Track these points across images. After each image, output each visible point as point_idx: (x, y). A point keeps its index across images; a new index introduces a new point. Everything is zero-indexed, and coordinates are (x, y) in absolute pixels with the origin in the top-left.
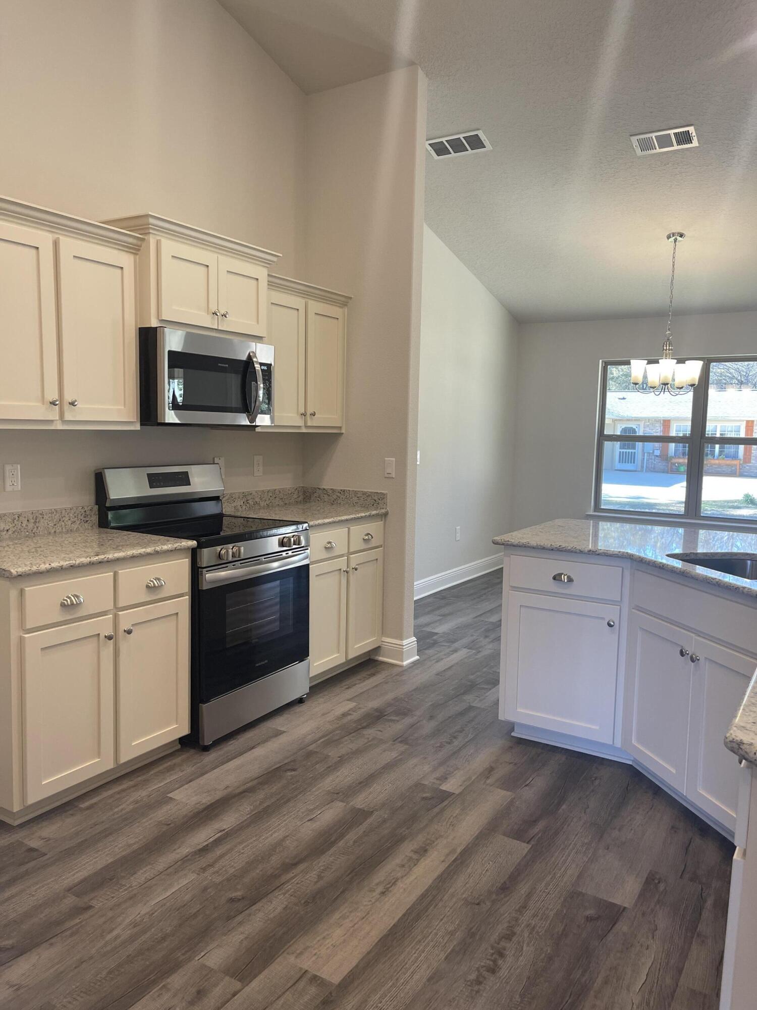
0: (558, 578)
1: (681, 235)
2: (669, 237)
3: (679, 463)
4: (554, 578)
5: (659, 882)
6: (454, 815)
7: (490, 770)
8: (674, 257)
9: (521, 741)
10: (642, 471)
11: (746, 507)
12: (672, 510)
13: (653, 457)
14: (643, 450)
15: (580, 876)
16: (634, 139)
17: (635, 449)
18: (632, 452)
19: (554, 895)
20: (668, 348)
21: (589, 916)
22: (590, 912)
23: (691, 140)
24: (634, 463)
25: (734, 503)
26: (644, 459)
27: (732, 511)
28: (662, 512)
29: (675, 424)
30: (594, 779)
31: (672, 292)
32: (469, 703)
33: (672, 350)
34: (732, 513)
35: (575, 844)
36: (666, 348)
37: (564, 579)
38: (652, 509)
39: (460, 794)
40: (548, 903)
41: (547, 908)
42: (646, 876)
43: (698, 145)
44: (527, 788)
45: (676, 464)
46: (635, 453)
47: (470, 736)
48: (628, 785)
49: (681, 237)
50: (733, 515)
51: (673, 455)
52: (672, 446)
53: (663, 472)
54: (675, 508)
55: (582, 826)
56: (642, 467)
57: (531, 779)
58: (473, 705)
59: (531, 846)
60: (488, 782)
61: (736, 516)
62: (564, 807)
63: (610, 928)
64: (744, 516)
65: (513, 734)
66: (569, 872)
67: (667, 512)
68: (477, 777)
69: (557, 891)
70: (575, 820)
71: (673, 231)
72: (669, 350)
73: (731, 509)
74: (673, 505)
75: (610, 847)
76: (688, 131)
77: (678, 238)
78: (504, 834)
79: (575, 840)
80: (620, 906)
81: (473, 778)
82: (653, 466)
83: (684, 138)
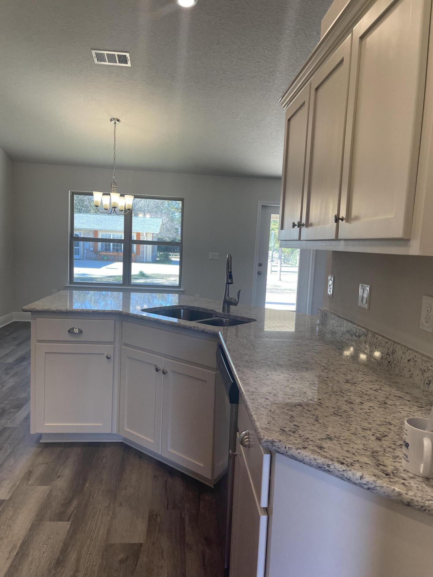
0: (71, 331)
1: (118, 121)
2: (111, 120)
3: (103, 255)
4: (69, 331)
5: (156, 517)
6: (9, 517)
7: (29, 474)
8: (115, 133)
9: (47, 445)
10: (83, 259)
11: (141, 278)
12: (104, 281)
13: (89, 252)
14: (84, 247)
15: (109, 531)
16: (94, 52)
17: (79, 247)
18: (77, 249)
19: (95, 553)
20: (114, 186)
21: (121, 560)
22: (121, 556)
23: (127, 62)
24: (79, 255)
25: (135, 276)
26: (84, 252)
27: (135, 281)
28: (99, 282)
29: (100, 233)
30: (102, 458)
31: (115, 153)
32: (3, 425)
33: (116, 188)
34: (135, 282)
35: (100, 510)
36: (113, 186)
37: (76, 330)
38: (93, 281)
39: (11, 498)
40: (92, 561)
41: (93, 566)
42: (148, 516)
43: (130, 66)
44: (59, 479)
45: (102, 256)
46: (79, 249)
47: (9, 451)
48: (123, 456)
49: (118, 122)
50: (136, 283)
51: (100, 250)
52: (100, 244)
53: (95, 260)
54: (105, 280)
55: (102, 495)
56: (84, 257)
57: (60, 471)
58: (6, 426)
59: (71, 522)
60: (30, 483)
61: (137, 283)
62: (87, 485)
63: (136, 563)
64: (141, 283)
65: (41, 441)
66: (101, 532)
67: (101, 282)
68: (20, 482)
69: (96, 550)
70: (96, 492)
71: (114, 117)
72: (115, 187)
73: (134, 280)
74: (104, 278)
75: (122, 504)
76: (126, 55)
77: (116, 121)
78: (51, 520)
79: (99, 507)
80: (138, 544)
81: (18, 483)
82: (89, 257)
83: (123, 59)
